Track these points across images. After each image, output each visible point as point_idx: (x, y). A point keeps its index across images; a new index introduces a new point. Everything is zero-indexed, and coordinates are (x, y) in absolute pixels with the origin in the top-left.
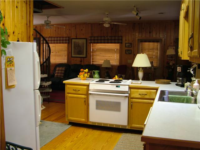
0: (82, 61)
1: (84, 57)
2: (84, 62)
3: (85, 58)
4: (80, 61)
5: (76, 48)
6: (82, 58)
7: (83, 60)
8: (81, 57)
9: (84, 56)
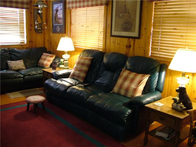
0: (130, 46)
1: (134, 38)
2: (134, 49)
3: (136, 40)
4: (127, 47)
5: (121, 15)
6: (131, 39)
7: (132, 44)
8: (129, 37)
9: (136, 34)
